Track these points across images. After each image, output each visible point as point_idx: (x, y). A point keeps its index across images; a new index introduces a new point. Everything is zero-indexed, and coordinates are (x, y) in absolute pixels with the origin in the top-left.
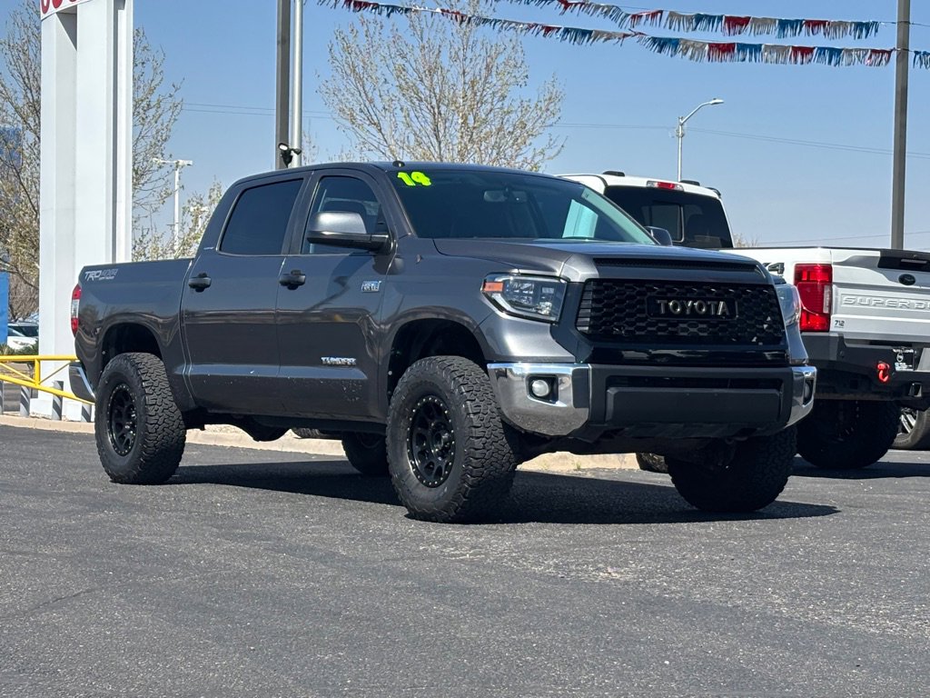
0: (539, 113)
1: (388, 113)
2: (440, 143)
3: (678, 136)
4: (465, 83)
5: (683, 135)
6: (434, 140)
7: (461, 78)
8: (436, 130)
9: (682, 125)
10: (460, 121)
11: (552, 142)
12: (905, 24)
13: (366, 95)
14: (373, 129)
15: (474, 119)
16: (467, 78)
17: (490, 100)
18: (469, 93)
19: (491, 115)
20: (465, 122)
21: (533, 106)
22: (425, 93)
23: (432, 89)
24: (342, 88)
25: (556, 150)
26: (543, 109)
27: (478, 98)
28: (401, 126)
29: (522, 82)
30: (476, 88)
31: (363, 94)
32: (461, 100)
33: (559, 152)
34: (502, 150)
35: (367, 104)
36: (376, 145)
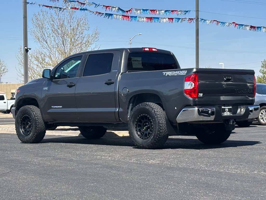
1: (49, 38)
2: (64, 46)
3: (129, 44)
4: (71, 29)
5: (131, 43)
6: (62, 45)
7: (70, 28)
8: (63, 43)
9: (130, 41)
10: (70, 40)
11: (96, 46)
12: (197, 11)
13: (43, 33)
14: (45, 43)
15: (74, 39)
16: (72, 28)
17: (78, 34)
18: (72, 32)
19: (78, 39)
20: (71, 40)
21: (91, 36)
22: (60, 32)
23: (62, 32)
26: (94, 37)
27: (75, 33)
28: (53, 42)
29: (87, 29)
30: (74, 31)
31: (42, 33)
32: (70, 34)
34: (82, 48)
35: (43, 35)
36: (46, 47)
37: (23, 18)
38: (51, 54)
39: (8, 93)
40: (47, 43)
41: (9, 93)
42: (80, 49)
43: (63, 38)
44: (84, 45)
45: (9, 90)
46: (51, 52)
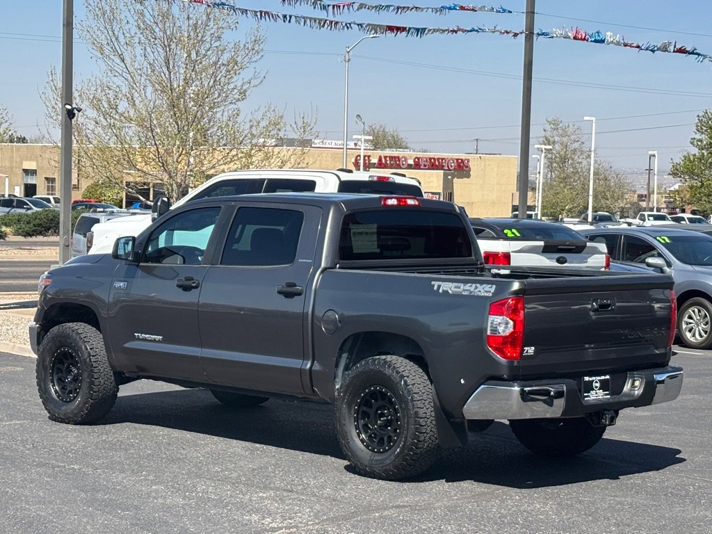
0: (247, 52)
1: (129, 47)
2: (170, 73)
3: (345, 61)
4: (189, 26)
5: (349, 60)
6: (165, 69)
7: (186, 22)
8: (167, 63)
9: (348, 52)
10: (185, 55)
11: (256, 74)
12: (531, 13)
13: (113, 31)
14: (118, 60)
15: (197, 54)
16: (191, 22)
17: (209, 40)
18: (192, 34)
19: (209, 53)
20: (189, 56)
21: (242, 46)
22: (159, 34)
23: (165, 32)
24: (93, 26)
25: (259, 80)
26: (250, 48)
27: (199, 38)
28: (139, 58)
29: (233, 27)
30: (198, 31)
31: (110, 32)
32: (186, 39)
33: (262, 82)
34: (218, 79)
35: (114, 39)
36: (120, 72)
37: (64, 25)
38: (134, 91)
39: (14, 169)
40: (123, 61)
41: (18, 170)
42: (212, 82)
43: (168, 49)
44: (224, 69)
45: (16, 162)
46: (134, 85)
